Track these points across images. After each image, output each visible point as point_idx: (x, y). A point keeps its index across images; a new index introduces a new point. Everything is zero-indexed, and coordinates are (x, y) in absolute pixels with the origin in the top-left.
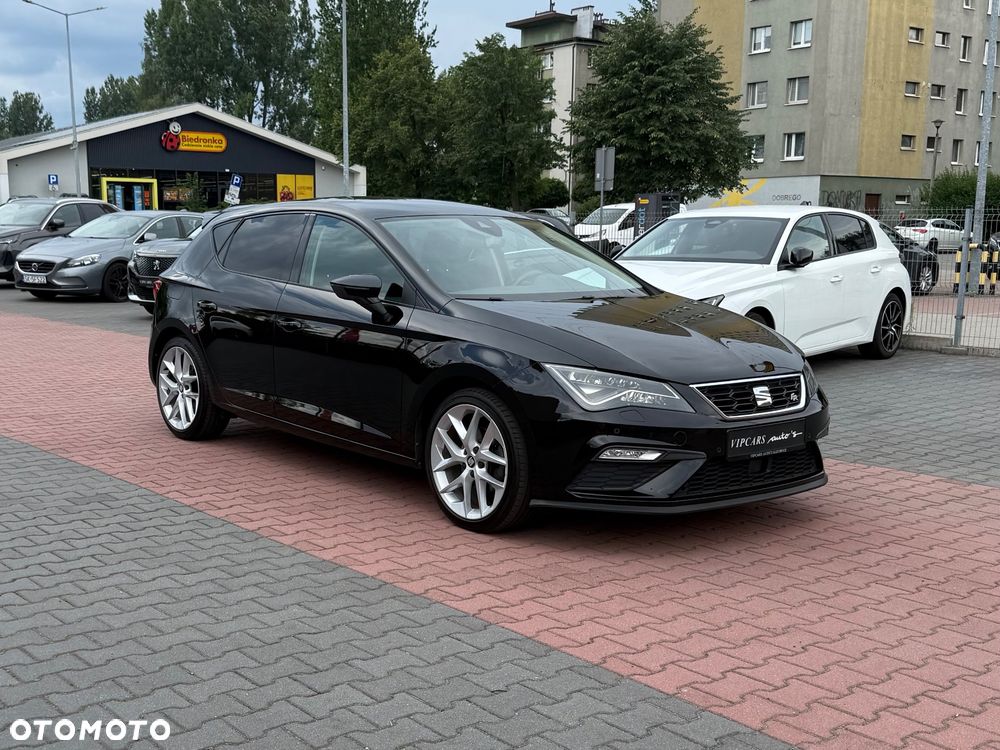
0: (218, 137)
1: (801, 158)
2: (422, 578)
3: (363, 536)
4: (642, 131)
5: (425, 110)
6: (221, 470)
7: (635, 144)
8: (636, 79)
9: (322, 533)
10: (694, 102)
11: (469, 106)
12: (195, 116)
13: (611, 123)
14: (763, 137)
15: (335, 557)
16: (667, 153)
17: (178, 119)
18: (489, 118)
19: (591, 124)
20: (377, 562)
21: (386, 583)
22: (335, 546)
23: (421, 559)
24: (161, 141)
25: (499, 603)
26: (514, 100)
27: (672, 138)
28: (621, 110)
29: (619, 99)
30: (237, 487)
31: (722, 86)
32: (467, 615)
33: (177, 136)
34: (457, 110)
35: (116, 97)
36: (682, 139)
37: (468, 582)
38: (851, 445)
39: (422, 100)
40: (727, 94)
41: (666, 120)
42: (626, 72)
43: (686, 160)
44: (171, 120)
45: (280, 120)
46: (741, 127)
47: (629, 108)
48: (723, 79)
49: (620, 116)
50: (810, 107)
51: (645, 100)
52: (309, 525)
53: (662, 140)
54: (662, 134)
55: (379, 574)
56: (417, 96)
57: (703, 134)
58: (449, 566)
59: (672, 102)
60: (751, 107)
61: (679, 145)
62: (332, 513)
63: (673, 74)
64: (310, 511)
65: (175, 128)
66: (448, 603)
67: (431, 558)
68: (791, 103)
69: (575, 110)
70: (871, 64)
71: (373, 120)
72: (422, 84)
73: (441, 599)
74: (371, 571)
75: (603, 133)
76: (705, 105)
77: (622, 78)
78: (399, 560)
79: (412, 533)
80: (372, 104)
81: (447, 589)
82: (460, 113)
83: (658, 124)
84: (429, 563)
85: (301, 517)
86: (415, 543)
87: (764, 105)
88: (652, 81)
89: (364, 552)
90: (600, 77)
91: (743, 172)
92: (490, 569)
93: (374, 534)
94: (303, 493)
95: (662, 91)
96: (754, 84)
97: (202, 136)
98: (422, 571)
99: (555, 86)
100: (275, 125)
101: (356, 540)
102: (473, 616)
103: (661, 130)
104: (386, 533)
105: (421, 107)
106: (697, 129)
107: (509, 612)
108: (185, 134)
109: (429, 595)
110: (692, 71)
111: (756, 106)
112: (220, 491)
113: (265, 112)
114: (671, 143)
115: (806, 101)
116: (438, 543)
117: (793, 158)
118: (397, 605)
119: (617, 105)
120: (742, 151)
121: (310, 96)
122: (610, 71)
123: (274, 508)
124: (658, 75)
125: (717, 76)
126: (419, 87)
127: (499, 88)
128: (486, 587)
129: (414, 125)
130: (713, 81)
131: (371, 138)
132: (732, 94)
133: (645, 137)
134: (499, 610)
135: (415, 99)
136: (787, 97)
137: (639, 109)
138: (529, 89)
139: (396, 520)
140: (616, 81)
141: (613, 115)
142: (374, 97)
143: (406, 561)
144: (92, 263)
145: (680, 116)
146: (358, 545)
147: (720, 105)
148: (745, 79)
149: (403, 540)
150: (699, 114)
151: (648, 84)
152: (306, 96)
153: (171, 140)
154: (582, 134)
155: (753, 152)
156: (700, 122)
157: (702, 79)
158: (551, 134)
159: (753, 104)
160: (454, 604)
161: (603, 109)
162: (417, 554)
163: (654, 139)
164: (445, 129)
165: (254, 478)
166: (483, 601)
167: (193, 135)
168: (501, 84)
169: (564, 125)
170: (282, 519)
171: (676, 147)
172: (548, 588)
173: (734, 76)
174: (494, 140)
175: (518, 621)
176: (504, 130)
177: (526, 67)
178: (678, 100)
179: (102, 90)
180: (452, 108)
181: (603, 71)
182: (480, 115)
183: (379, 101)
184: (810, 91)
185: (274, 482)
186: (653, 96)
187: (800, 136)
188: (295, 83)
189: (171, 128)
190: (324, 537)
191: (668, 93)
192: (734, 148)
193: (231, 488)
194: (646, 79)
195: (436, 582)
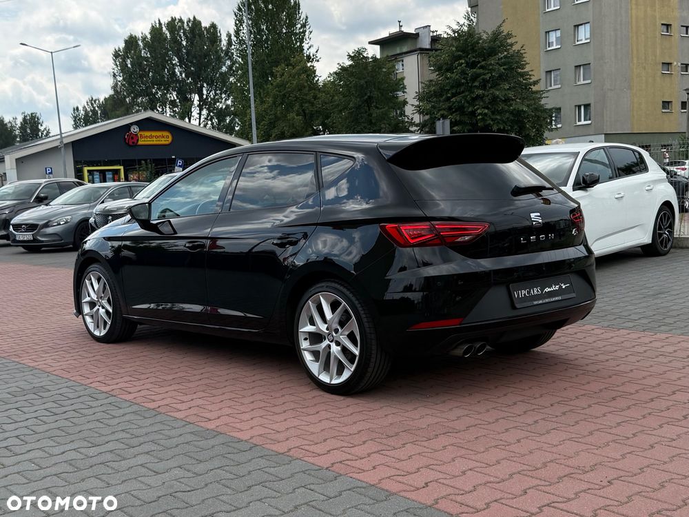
0: (166, 134)
1: (589, 122)
2: (287, 439)
3: (242, 409)
4: (470, 109)
5: (312, 104)
6: (137, 363)
7: (466, 119)
8: (463, 73)
9: (210, 407)
10: (507, 87)
11: (344, 99)
12: (149, 120)
13: (447, 105)
14: (560, 109)
15: (217, 427)
16: (490, 124)
17: (137, 123)
18: (358, 107)
19: (433, 107)
20: (252, 428)
21: (256, 445)
22: (219, 418)
23: (289, 424)
24: (125, 139)
25: (350, 457)
26: (376, 94)
27: (493, 113)
28: (454, 95)
29: (452, 87)
30: (147, 376)
31: (527, 74)
32: (321, 468)
33: (136, 135)
34: (335, 103)
35: (94, 112)
36: (501, 113)
37: (325, 440)
38: (640, 319)
39: (309, 97)
40: (530, 79)
41: (487, 100)
42: (456, 68)
43: (504, 128)
44: (132, 124)
45: (211, 120)
46: (543, 102)
47: (460, 93)
48: (527, 69)
49: (453, 99)
50: (592, 85)
51: (471, 87)
52: (200, 402)
53: (486, 114)
54: (486, 111)
55: (252, 438)
56: (306, 95)
57: (515, 109)
58: (311, 429)
59: (491, 87)
60: (550, 88)
61: (498, 117)
62: (220, 391)
63: (491, 67)
64: (203, 391)
65: (135, 129)
66: (306, 459)
67: (296, 422)
68: (579, 83)
69: (421, 97)
70: (635, 52)
71: (275, 114)
72: (309, 86)
73: (301, 456)
74: (245, 436)
75: (442, 112)
76: (514, 87)
77: (453, 73)
78: (270, 426)
79: (284, 403)
80: (274, 103)
81: (307, 447)
82: (338, 105)
83: (481, 104)
84: (294, 427)
85: (195, 396)
86: (285, 412)
87: (560, 86)
88: (475, 72)
89: (242, 421)
90: (437, 73)
91: (546, 134)
92: (344, 429)
93: (252, 406)
94: (198, 377)
95: (483, 79)
96: (551, 71)
97: (154, 134)
98: (288, 434)
99: (406, 82)
100: (207, 124)
101: (236, 412)
102: (327, 468)
103: (484, 108)
104: (263, 404)
105: (309, 102)
106: (511, 105)
107: (358, 464)
108: (142, 133)
109: (291, 453)
110: (504, 64)
111: (553, 87)
112: (133, 379)
113: (200, 114)
114: (492, 117)
115: (589, 81)
116: (304, 410)
117: (583, 122)
118: (263, 463)
119: (450, 92)
120: (545, 119)
121: (232, 101)
122: (444, 68)
123: (175, 390)
124: (479, 69)
125: (523, 67)
126: (307, 89)
127: (365, 86)
128: (339, 444)
129: (305, 115)
130: (520, 70)
131: (274, 127)
132: (534, 79)
133: (473, 113)
134: (349, 463)
135: (305, 97)
136: (576, 79)
137: (467, 93)
138: (387, 85)
139: (272, 394)
140: (449, 75)
141: (448, 99)
142: (275, 97)
143: (275, 427)
144: (66, 223)
145: (498, 97)
146: (237, 416)
147: (526, 87)
148: (543, 68)
149: (276, 410)
150: (511, 94)
151: (472, 75)
152: (229, 102)
153: (132, 138)
154: (427, 114)
155: (554, 118)
156: (512, 100)
157: (511, 69)
158: (405, 116)
159: (551, 86)
160: (311, 460)
161: (441, 95)
162: (285, 420)
163: (480, 114)
164: (327, 117)
165: (162, 368)
166: (338, 456)
167: (147, 134)
168: (366, 82)
169: (413, 108)
170: (179, 398)
171: (497, 119)
172: (392, 442)
173: (535, 66)
174: (363, 122)
175: (364, 471)
176: (370, 115)
177: (384, 70)
178: (495, 85)
179: (84, 107)
180: (331, 102)
181: (439, 68)
182: (351, 105)
183: (279, 101)
184: (592, 74)
185: (177, 370)
186: (476, 84)
187: (587, 106)
188: (221, 94)
189: (132, 130)
190: (211, 411)
191: (488, 81)
192: (539, 117)
193: (143, 376)
194: (470, 72)
195: (298, 442)
